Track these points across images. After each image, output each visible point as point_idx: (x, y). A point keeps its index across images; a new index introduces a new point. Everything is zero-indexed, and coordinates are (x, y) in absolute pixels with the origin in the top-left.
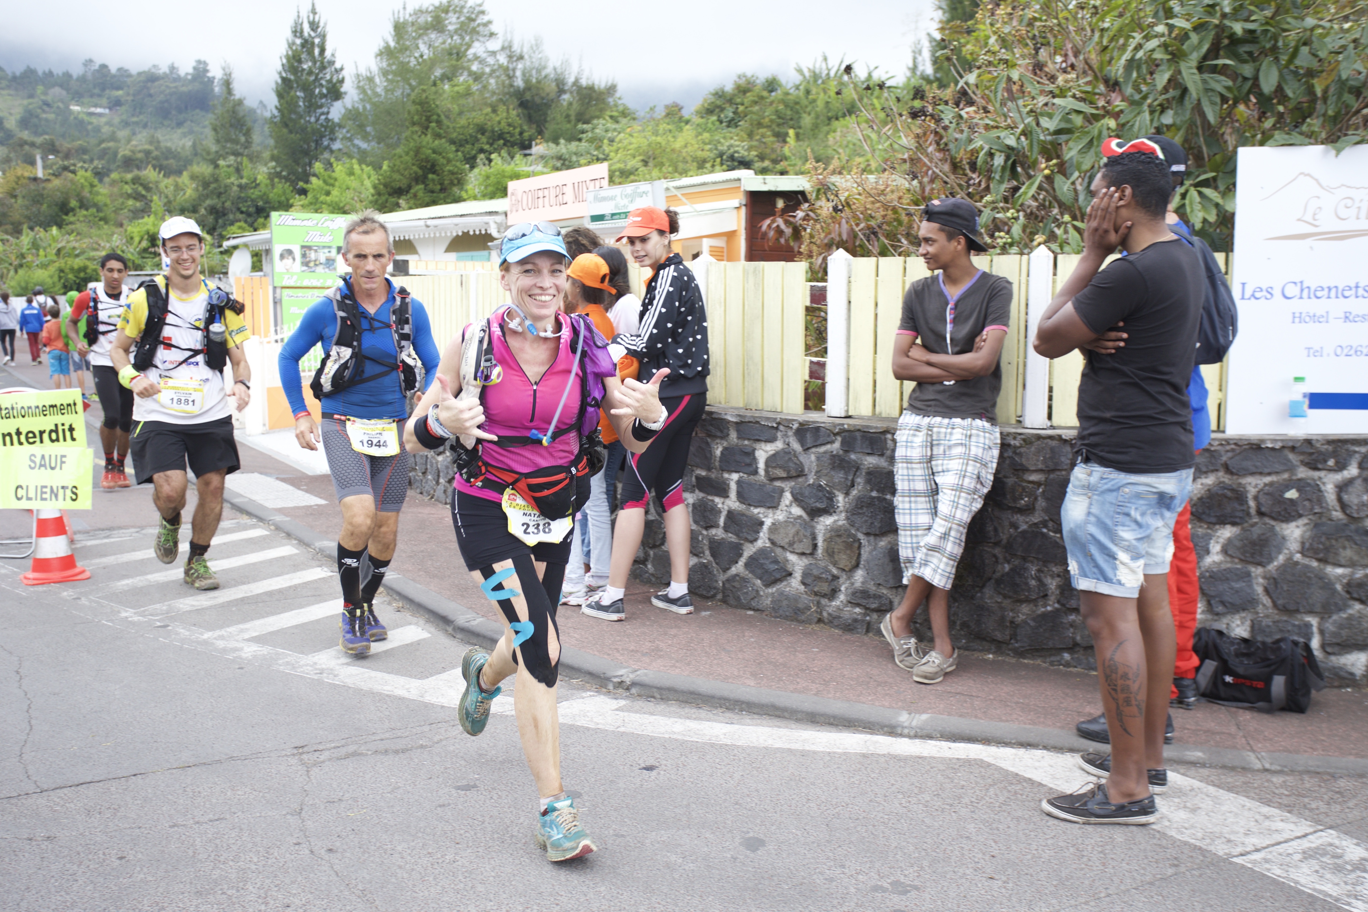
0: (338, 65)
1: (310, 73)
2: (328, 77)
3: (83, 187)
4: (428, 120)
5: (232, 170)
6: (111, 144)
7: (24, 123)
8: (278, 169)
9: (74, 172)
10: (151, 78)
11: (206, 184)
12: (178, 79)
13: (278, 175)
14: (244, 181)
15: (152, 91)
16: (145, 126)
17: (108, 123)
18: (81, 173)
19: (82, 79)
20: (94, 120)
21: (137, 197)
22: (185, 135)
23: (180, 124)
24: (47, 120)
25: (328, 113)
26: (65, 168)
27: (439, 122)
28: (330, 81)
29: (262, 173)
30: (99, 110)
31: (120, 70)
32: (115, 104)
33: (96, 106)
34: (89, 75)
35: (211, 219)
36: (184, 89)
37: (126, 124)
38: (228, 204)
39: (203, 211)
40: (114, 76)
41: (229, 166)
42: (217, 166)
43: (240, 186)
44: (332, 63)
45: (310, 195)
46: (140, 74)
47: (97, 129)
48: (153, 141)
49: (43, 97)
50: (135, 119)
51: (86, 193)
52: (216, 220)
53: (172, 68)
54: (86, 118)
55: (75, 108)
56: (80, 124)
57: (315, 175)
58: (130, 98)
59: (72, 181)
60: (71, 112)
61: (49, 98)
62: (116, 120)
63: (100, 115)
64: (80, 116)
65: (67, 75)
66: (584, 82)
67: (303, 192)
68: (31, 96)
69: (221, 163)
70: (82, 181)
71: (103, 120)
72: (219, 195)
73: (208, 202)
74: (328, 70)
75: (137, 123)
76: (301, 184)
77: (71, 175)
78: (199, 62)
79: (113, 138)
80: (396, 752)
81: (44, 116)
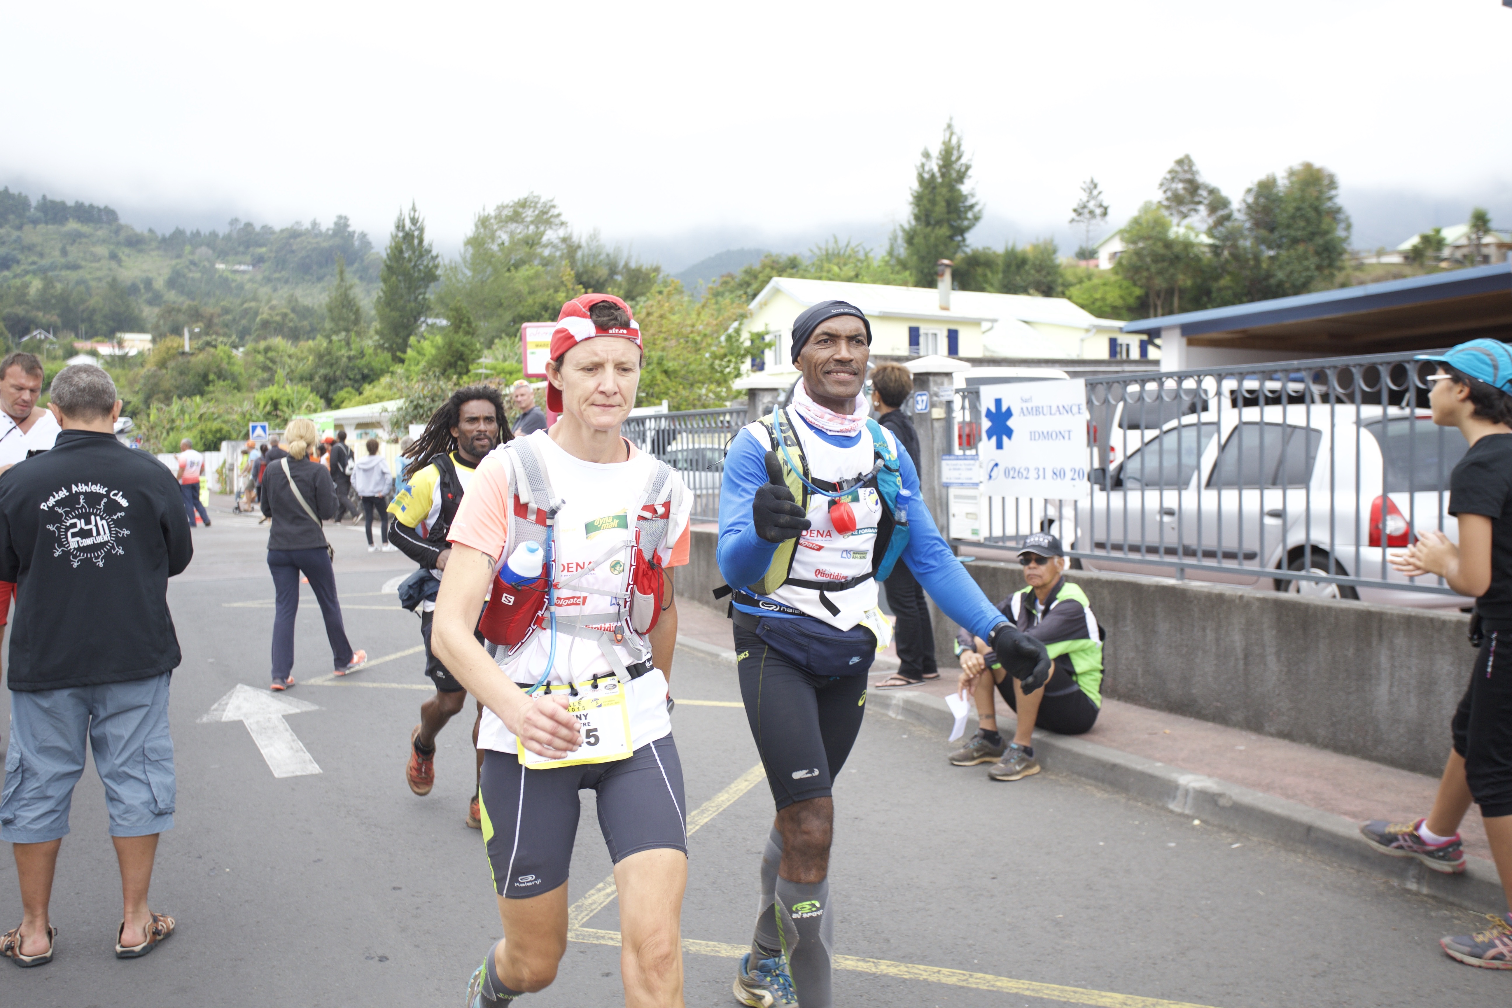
0: (434, 253)
1: (410, 260)
2: (425, 263)
3: (222, 359)
5: (343, 343)
6: (253, 304)
7: (172, 283)
8: (382, 342)
9: (215, 347)
10: (294, 234)
11: (320, 356)
12: (319, 234)
13: (382, 346)
14: (352, 353)
15: (294, 247)
16: (287, 282)
17: (251, 280)
18: (221, 347)
19: (228, 238)
20: (238, 277)
21: (265, 368)
22: (324, 289)
23: (320, 279)
24: (193, 279)
25: (425, 293)
26: (208, 344)
28: (427, 266)
29: (369, 343)
30: (243, 268)
31: (264, 227)
32: (258, 261)
33: (240, 263)
34: (235, 235)
35: (324, 386)
36: (325, 245)
37: (268, 280)
38: (338, 373)
39: (317, 379)
40: (258, 234)
41: (340, 341)
42: (331, 341)
43: (350, 358)
44: (429, 251)
45: (406, 363)
46: (282, 231)
47: (241, 287)
48: (292, 299)
49: (190, 257)
50: (277, 275)
51: (224, 365)
52: (329, 386)
53: (314, 224)
54: (230, 276)
55: (220, 266)
56: (225, 283)
57: (410, 346)
58: (273, 255)
59: (213, 355)
60: (216, 270)
61: (196, 258)
62: (259, 277)
63: (244, 272)
64: (225, 274)
65: (214, 235)
66: (633, 265)
67: (402, 361)
68: (179, 256)
69: (334, 338)
70: (222, 354)
71: (247, 277)
72: (331, 365)
73: (322, 371)
74: (425, 258)
75: (279, 279)
76: (399, 354)
77: (212, 350)
78: (340, 217)
79: (255, 299)
81: (191, 275)
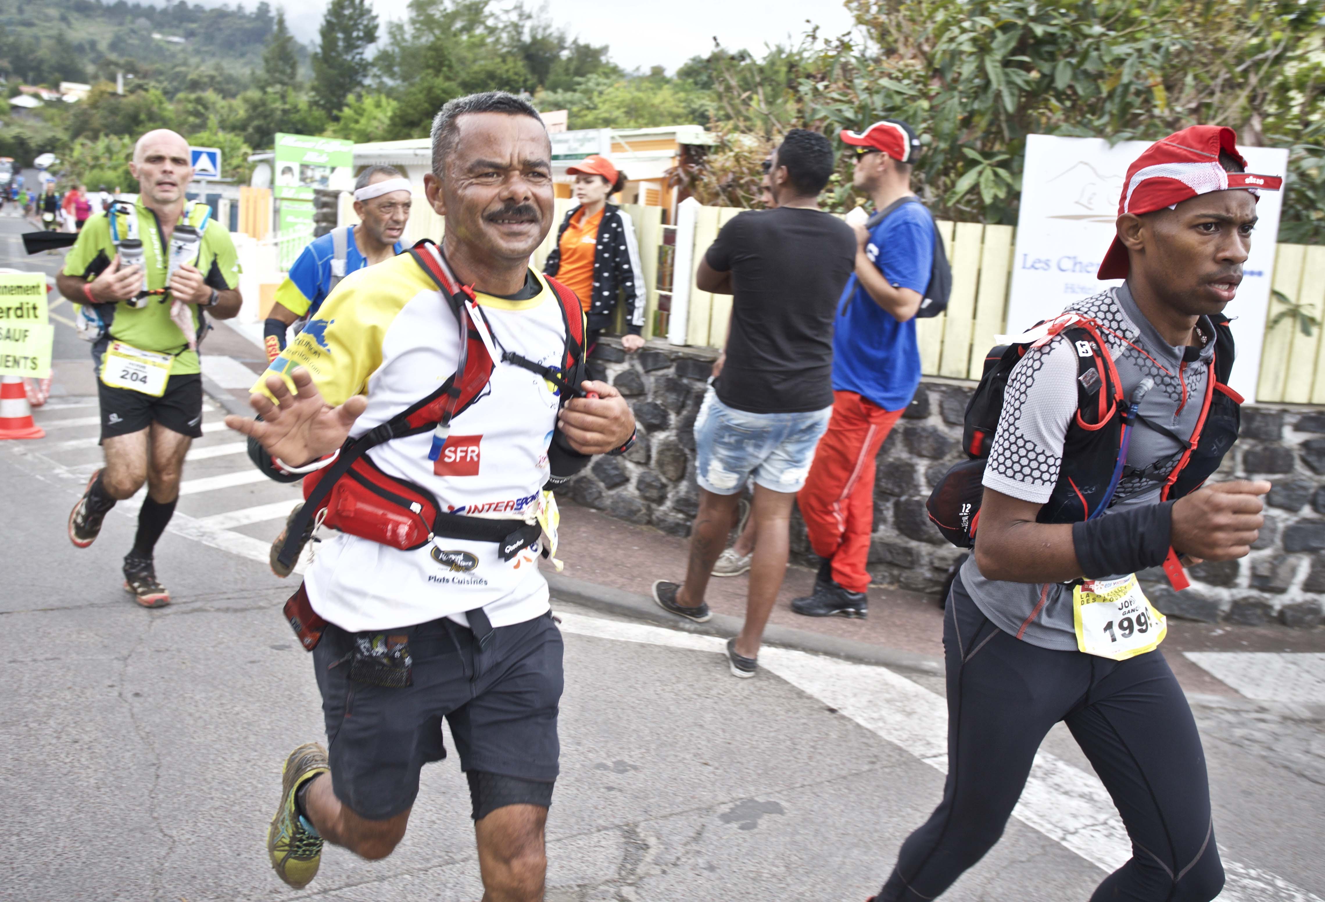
0: (374, 13)
1: (350, 17)
2: (365, 22)
3: (153, 103)
4: (441, 64)
5: (277, 96)
6: (183, 69)
7: (113, 46)
8: (317, 98)
9: (146, 90)
10: (221, 14)
11: (254, 107)
12: (244, 17)
13: (316, 103)
14: (287, 107)
15: (222, 26)
16: (213, 55)
17: (183, 51)
18: (152, 91)
19: (164, 12)
20: (172, 48)
21: (197, 114)
22: (246, 64)
23: (242, 55)
24: (132, 45)
25: (361, 53)
26: (140, 87)
27: (450, 67)
28: (366, 26)
29: (303, 99)
30: (176, 39)
31: (197, 6)
32: (190, 34)
33: (174, 35)
34: (170, 9)
35: (257, 137)
36: (248, 26)
37: (197, 52)
38: (272, 125)
39: (250, 130)
40: (190, 11)
41: (275, 93)
42: (265, 93)
43: (285, 112)
44: (369, 11)
45: (342, 122)
46: (212, 11)
47: (173, 55)
48: (218, 68)
49: (131, 26)
50: (204, 49)
51: (155, 108)
52: (262, 138)
53: (240, 8)
54: (165, 46)
55: (157, 36)
56: (159, 50)
57: (348, 105)
58: (202, 31)
59: (145, 99)
60: (152, 40)
61: (135, 26)
62: (190, 48)
63: (176, 43)
64: (161, 43)
65: (152, 8)
66: (582, 42)
67: (337, 119)
68: (121, 24)
69: (270, 90)
70: (153, 98)
71: (179, 48)
72: (265, 117)
73: (256, 123)
74: (365, 17)
75: (206, 52)
76: (335, 112)
77: (143, 93)
78: (263, 4)
79: (185, 64)
80: (236, 611)
81: (131, 41)
